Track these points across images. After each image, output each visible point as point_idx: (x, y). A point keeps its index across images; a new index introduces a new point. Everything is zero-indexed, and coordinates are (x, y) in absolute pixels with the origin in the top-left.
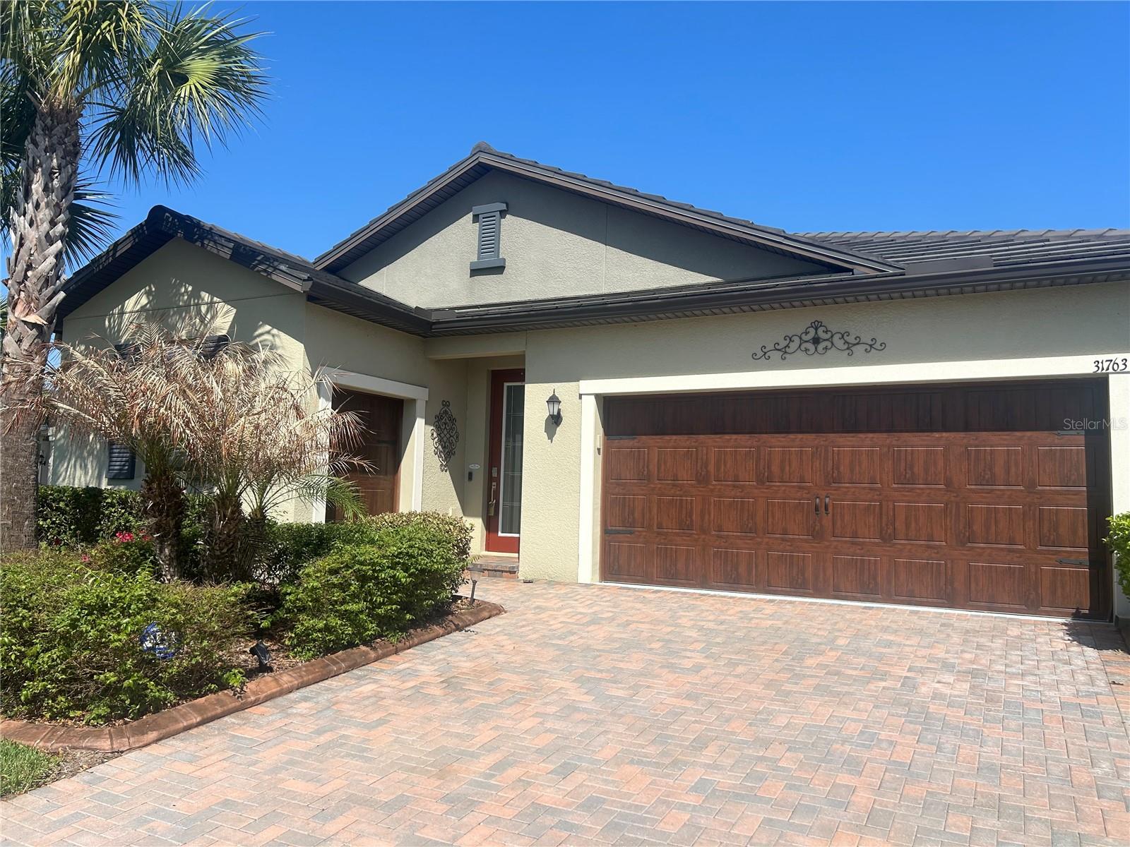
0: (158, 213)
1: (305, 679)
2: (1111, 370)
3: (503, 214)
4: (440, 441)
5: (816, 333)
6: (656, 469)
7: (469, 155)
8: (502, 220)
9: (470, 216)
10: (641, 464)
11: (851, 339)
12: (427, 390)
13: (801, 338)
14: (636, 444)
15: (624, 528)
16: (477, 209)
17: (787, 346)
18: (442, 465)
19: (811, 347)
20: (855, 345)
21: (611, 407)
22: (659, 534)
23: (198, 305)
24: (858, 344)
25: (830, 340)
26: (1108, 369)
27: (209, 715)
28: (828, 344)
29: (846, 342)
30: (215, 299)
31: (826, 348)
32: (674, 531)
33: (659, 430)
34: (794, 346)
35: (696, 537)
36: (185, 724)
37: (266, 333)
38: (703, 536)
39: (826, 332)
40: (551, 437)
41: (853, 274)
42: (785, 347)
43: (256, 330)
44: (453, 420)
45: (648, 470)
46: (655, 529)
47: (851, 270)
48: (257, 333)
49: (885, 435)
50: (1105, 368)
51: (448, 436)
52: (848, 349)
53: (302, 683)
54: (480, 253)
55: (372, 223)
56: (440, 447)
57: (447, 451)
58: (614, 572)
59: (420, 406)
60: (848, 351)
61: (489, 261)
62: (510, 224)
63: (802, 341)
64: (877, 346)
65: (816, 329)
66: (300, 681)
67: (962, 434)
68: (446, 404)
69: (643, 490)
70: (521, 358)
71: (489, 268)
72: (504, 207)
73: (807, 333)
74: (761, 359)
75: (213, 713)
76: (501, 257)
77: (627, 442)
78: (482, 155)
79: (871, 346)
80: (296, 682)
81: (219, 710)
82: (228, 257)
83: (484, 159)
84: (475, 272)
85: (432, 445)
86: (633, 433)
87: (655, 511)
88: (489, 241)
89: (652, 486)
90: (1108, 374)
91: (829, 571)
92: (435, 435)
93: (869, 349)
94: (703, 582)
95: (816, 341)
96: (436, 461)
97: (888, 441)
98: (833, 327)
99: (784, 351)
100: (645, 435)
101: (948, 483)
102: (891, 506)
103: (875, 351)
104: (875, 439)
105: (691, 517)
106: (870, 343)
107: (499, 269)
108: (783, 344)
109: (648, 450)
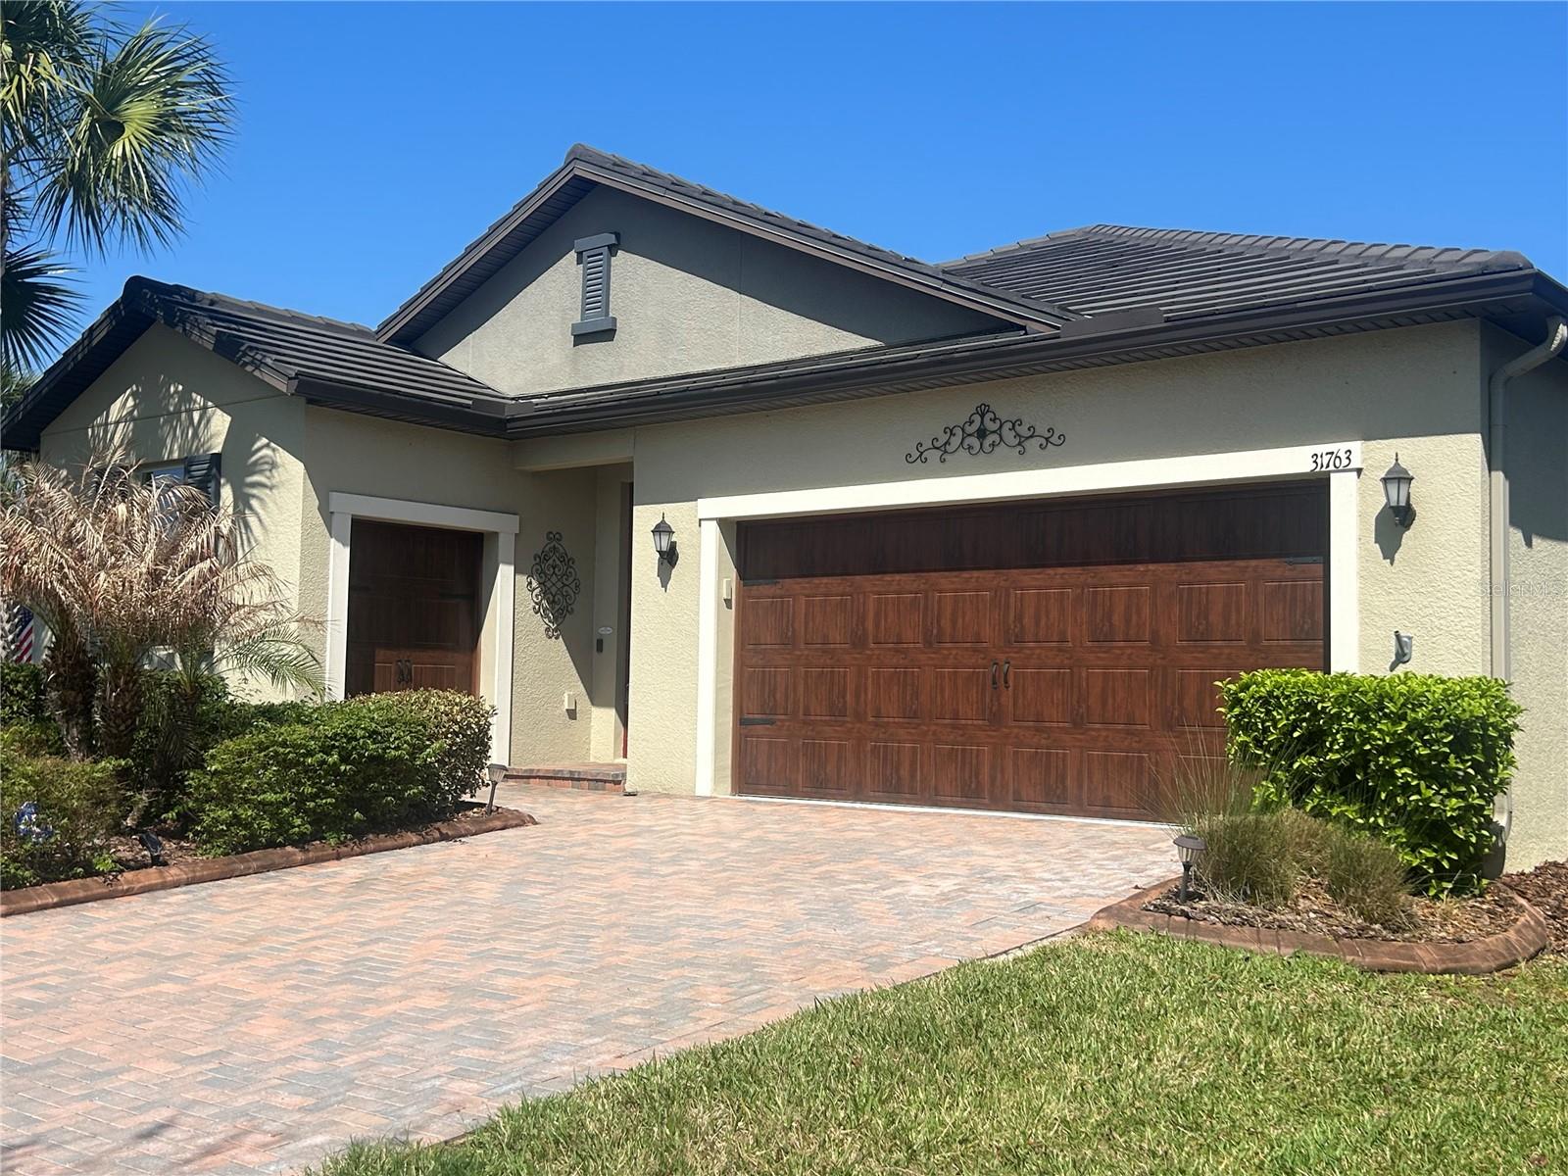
0: (137, 287)
1: (198, 874)
2: (1332, 468)
3: (613, 250)
4: (545, 593)
5: (982, 422)
6: (803, 629)
7: (562, 165)
8: (613, 259)
9: (573, 255)
10: (785, 620)
11: (1023, 430)
12: (518, 517)
13: (963, 430)
14: (778, 592)
15: (764, 716)
16: (581, 243)
17: (947, 443)
18: (547, 630)
19: (974, 442)
20: (1027, 438)
21: (745, 537)
22: (805, 723)
23: (190, 412)
24: (1031, 437)
25: (999, 431)
26: (1328, 466)
27: (69, 897)
28: (995, 437)
29: (1017, 435)
30: (210, 404)
31: (993, 445)
32: (824, 718)
33: (807, 569)
34: (956, 441)
35: (850, 726)
36: (40, 902)
37: (264, 449)
38: (858, 725)
39: (994, 420)
40: (664, 584)
41: (1026, 334)
42: (945, 444)
43: (253, 445)
44: (567, 561)
45: (794, 631)
46: (801, 717)
47: (1023, 328)
48: (256, 446)
49: (1078, 570)
50: (1325, 465)
51: (559, 585)
52: (1019, 444)
53: (193, 878)
54: (584, 310)
55: (447, 270)
56: (545, 602)
57: (557, 607)
58: (750, 781)
59: (506, 545)
60: (1019, 448)
61: (597, 323)
62: (625, 264)
63: (966, 435)
64: (1054, 439)
65: (982, 416)
66: (190, 875)
67: (1173, 566)
68: (554, 537)
69: (786, 659)
70: (627, 467)
71: (595, 333)
72: (612, 239)
73: (971, 422)
74: (917, 462)
75: (74, 896)
76: (611, 315)
77: (765, 589)
78: (579, 165)
79: (1047, 439)
80: (185, 876)
81: (81, 894)
82: (211, 347)
83: (582, 171)
84: (581, 338)
85: (529, 599)
86: (776, 576)
87: (801, 689)
88: (597, 291)
89: (798, 653)
90: (1330, 472)
91: (1010, 771)
92: (535, 584)
93: (1044, 442)
94: (858, 793)
95: (982, 434)
96: (539, 624)
97: (1082, 578)
98: (1003, 415)
99: (944, 449)
100: (791, 577)
101: (1155, 639)
102: (1084, 675)
103: (1052, 447)
104: (1066, 576)
105: (844, 697)
106: (1047, 435)
107: (607, 334)
108: (943, 438)
109: (794, 600)
